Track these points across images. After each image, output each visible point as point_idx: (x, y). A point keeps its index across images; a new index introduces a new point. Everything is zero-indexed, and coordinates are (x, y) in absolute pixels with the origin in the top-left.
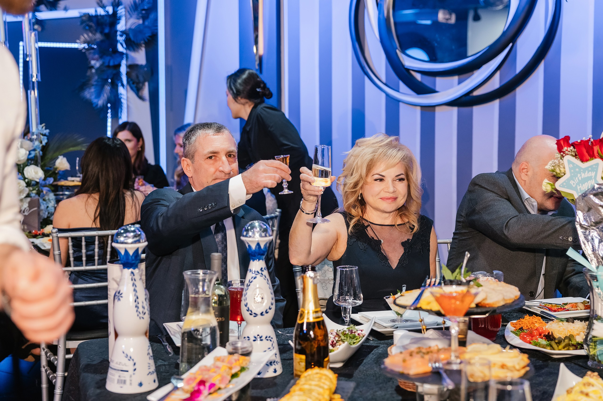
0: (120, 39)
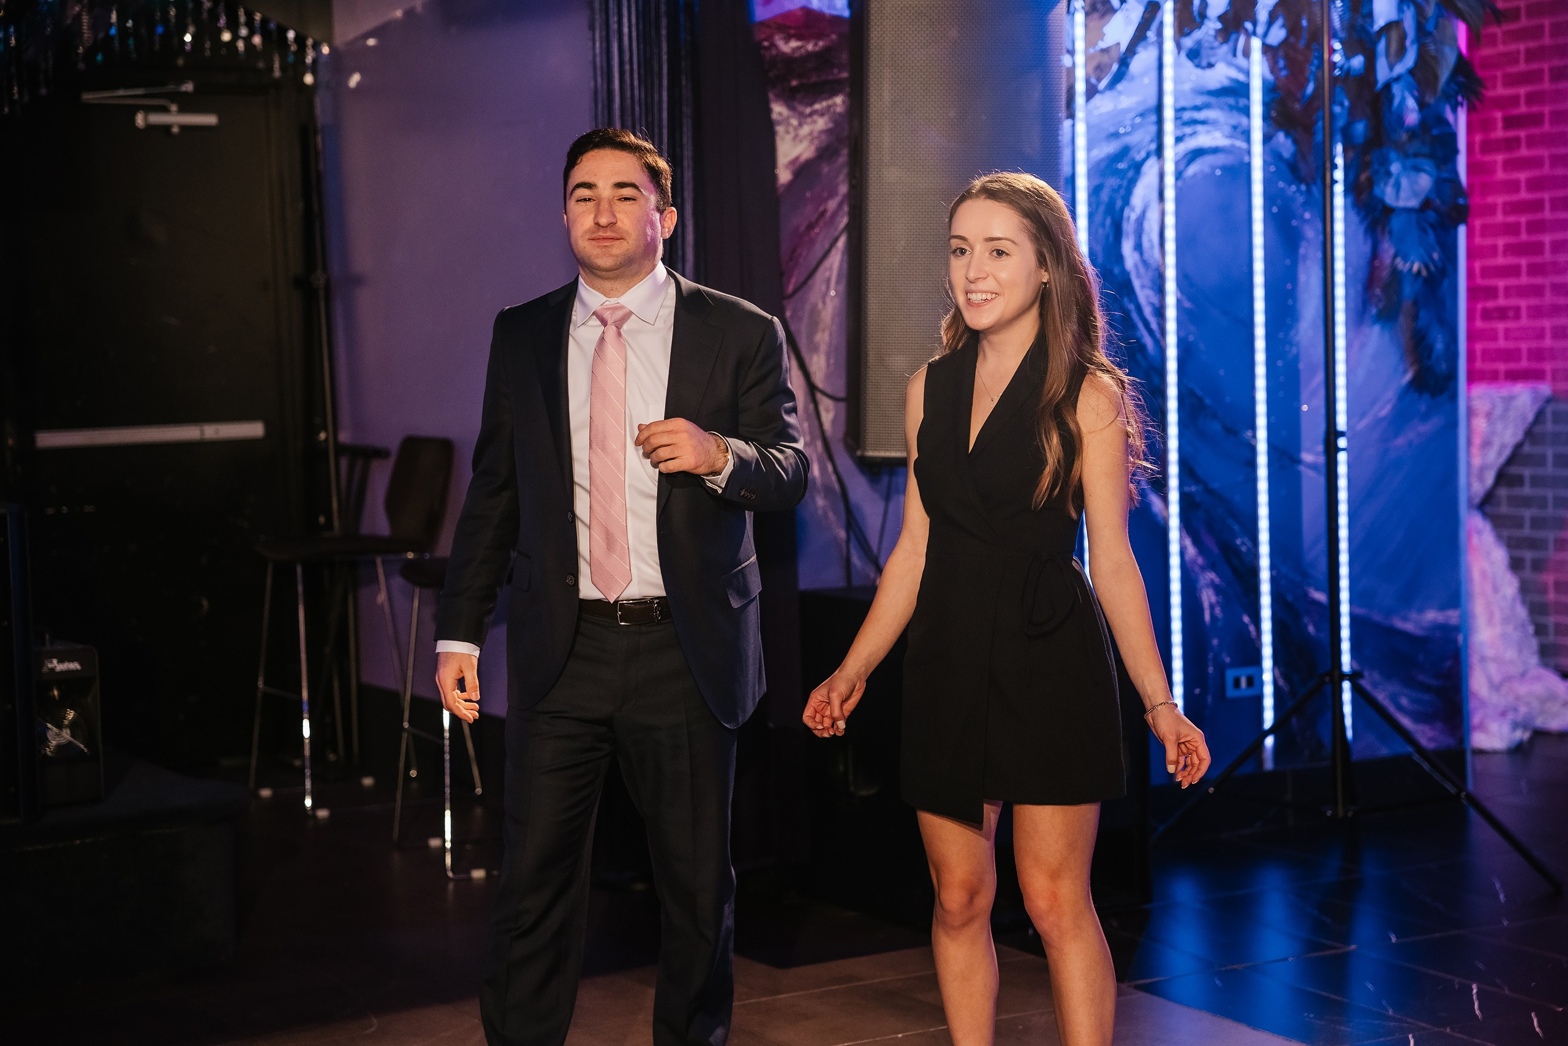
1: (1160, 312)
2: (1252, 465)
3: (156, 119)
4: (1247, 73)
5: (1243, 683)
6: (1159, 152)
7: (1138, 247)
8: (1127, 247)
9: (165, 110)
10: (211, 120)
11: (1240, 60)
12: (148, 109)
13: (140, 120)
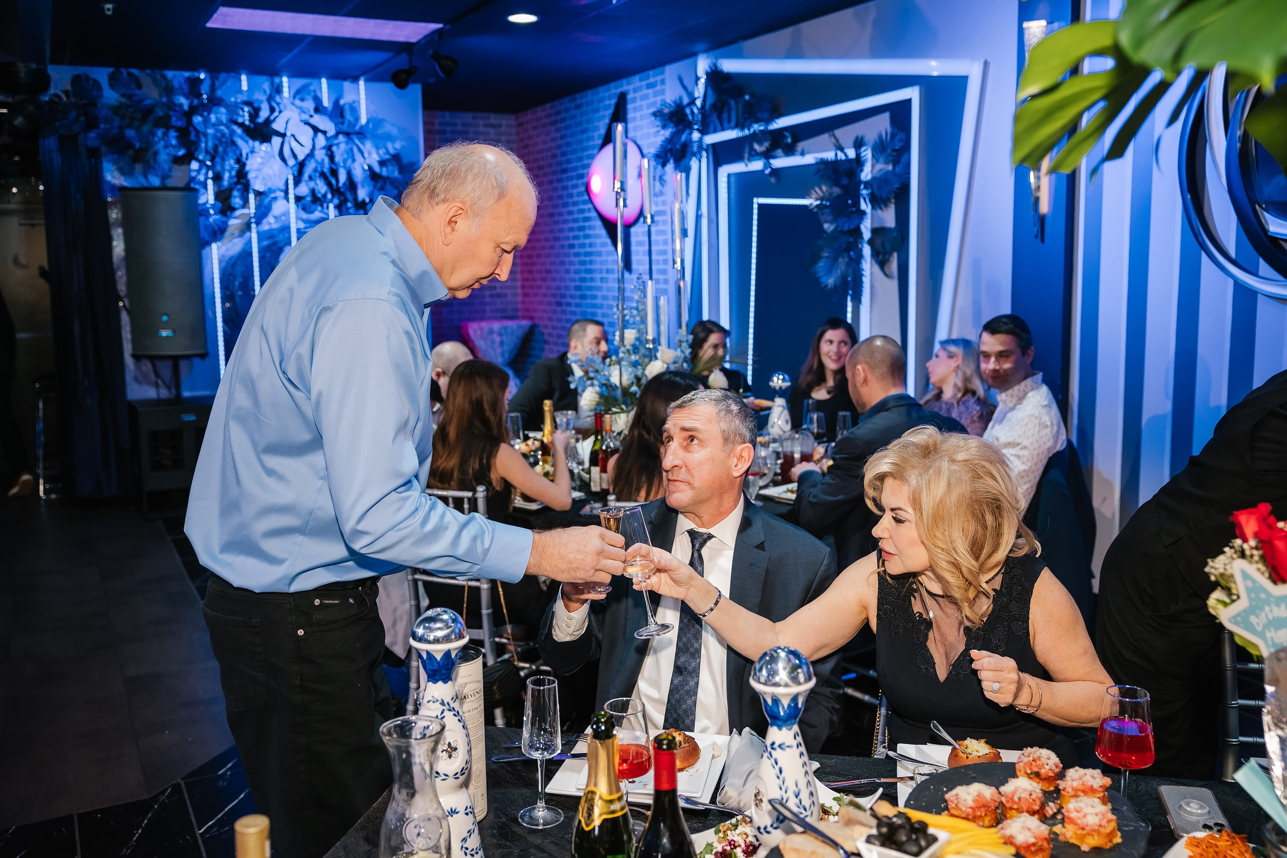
0: (864, 192)
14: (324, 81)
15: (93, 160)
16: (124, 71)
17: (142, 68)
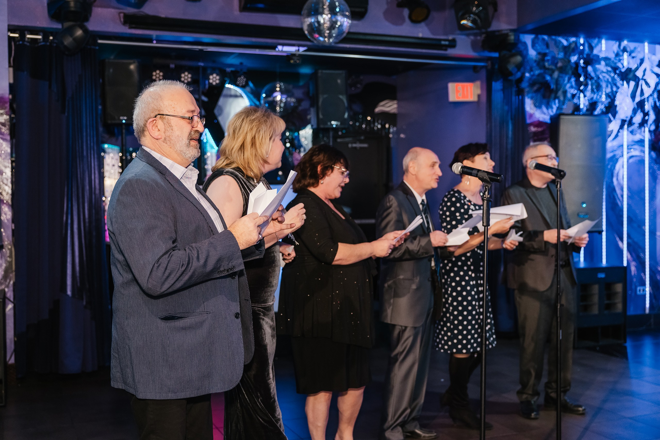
1: (622, 196)
2: (644, 235)
3: (354, 145)
4: (644, 137)
5: (642, 291)
6: (623, 156)
7: (617, 179)
8: (615, 180)
9: (355, 143)
10: (365, 145)
11: (643, 133)
12: (352, 143)
13: (350, 145)
14: (646, 44)
15: (520, 97)
16: (540, 37)
17: (549, 35)
